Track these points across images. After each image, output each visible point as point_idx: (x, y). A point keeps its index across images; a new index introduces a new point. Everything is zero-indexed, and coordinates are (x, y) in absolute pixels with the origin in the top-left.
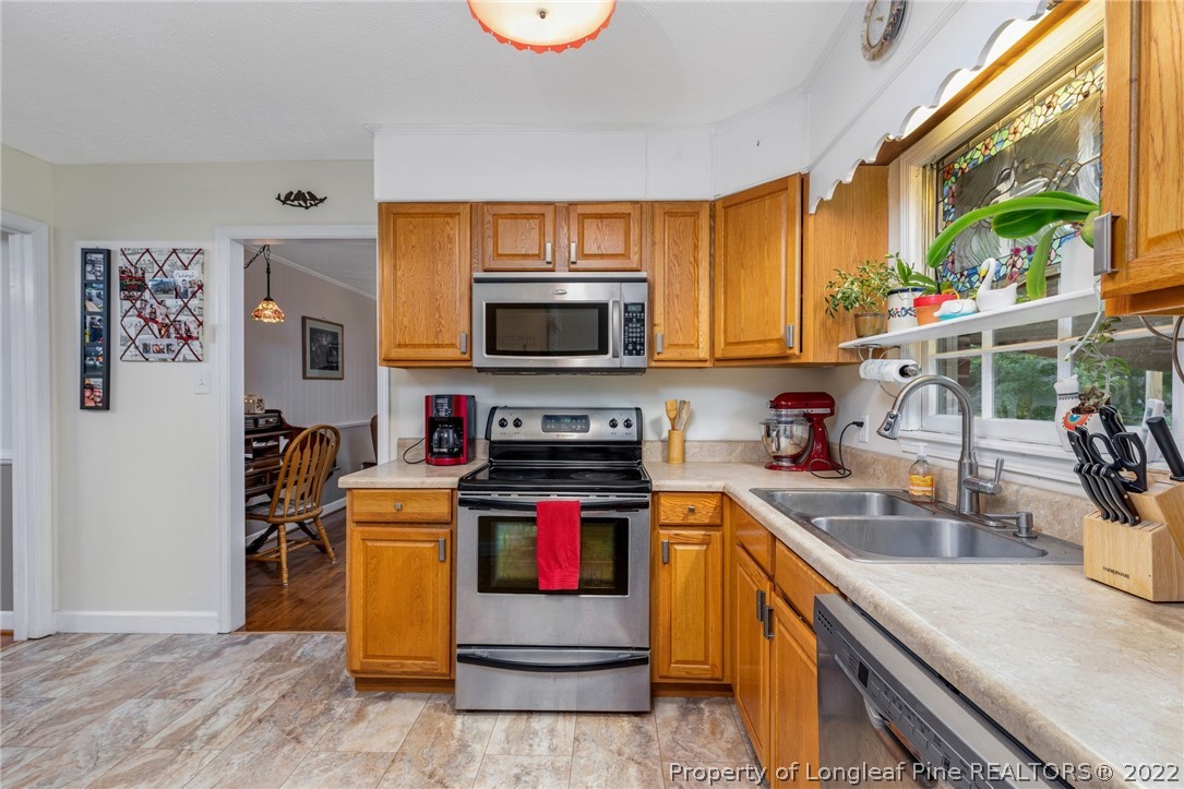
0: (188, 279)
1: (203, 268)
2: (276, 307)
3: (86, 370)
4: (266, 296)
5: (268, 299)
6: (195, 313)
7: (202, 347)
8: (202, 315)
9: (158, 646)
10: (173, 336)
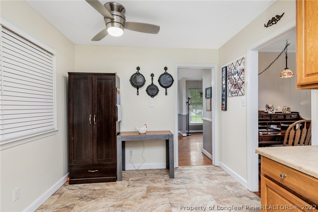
0: (240, 69)
1: (244, 64)
2: (290, 71)
3: (223, 100)
4: (285, 67)
5: (286, 68)
6: (242, 79)
7: (244, 90)
8: (243, 80)
9: (231, 183)
10: (237, 88)
